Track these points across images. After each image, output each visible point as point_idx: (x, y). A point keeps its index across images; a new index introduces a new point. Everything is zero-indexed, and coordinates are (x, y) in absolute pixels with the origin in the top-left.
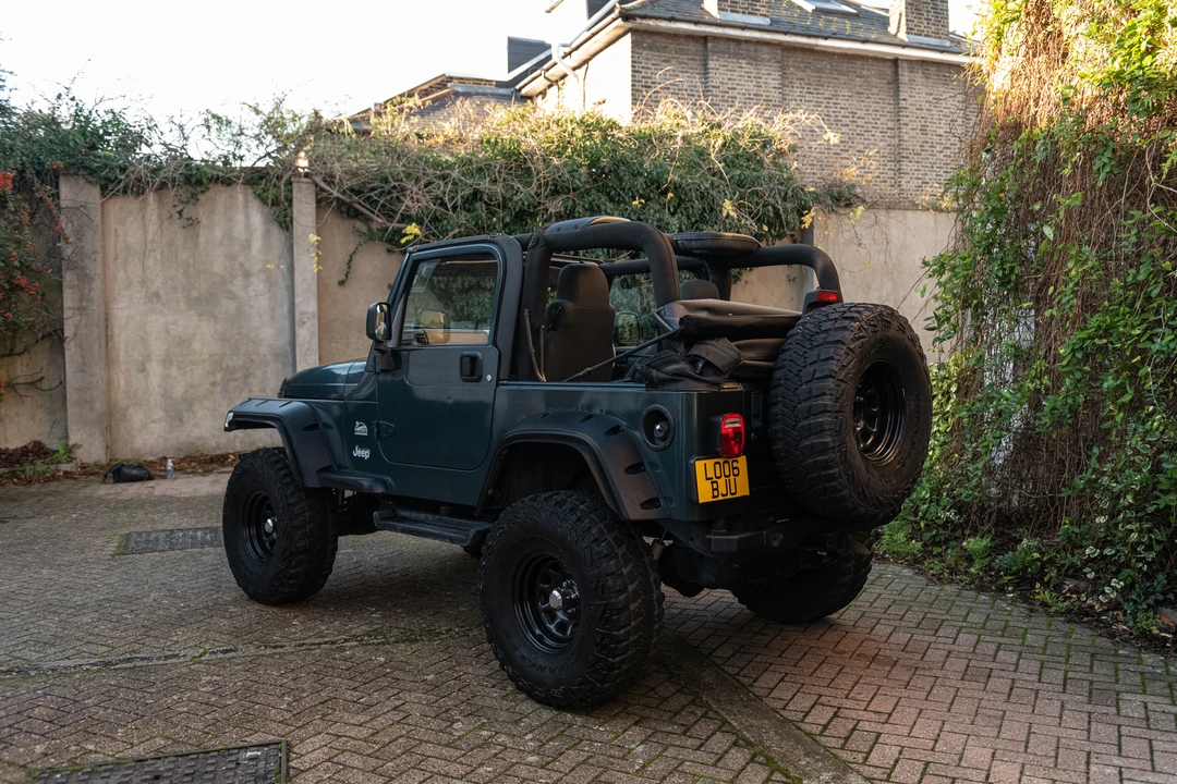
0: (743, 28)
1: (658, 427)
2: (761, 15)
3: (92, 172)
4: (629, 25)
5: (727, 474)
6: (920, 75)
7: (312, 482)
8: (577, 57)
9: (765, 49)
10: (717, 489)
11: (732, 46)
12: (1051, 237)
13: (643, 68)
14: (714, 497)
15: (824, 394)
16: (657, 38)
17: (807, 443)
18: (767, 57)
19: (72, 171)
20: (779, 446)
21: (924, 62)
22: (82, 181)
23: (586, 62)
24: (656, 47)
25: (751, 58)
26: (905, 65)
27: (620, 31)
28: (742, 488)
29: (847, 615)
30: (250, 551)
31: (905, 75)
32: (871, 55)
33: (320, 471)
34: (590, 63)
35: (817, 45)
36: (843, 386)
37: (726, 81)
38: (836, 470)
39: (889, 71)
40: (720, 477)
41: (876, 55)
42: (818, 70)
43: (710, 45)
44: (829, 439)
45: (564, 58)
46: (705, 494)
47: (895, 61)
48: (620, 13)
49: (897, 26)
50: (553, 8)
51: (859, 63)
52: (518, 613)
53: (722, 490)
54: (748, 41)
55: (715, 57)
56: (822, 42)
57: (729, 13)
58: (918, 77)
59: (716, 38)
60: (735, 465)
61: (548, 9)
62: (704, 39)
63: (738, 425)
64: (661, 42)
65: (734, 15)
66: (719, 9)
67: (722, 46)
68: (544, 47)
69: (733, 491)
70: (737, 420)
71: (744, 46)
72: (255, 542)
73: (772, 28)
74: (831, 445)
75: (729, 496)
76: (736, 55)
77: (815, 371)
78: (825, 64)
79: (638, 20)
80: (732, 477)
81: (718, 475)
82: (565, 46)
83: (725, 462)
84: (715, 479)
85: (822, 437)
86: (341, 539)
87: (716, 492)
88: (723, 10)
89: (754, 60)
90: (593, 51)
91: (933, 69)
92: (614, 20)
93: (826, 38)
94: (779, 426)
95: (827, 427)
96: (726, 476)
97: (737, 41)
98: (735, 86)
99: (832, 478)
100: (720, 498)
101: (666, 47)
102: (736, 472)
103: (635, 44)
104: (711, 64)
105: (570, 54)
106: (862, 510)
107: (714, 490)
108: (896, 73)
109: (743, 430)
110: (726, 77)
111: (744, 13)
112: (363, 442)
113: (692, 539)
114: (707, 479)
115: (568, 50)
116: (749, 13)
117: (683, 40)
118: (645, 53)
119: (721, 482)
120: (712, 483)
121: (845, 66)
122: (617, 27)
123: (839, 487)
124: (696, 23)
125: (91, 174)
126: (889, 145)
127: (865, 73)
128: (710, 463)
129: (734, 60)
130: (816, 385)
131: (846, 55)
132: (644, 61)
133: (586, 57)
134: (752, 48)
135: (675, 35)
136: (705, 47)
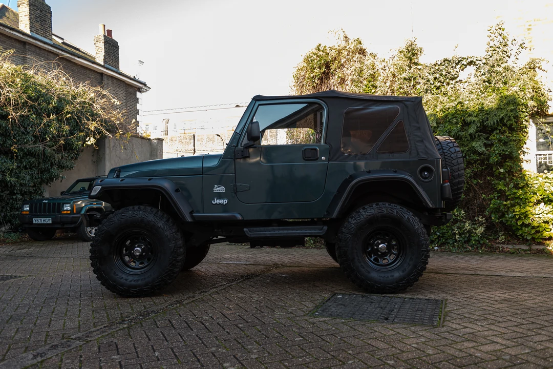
2: (49, 39)
6: (111, 82)
9: (52, 55)
11: (38, 50)
21: (112, 77)
26: (105, 76)
31: (105, 81)
32: (93, 69)
39: (99, 77)
41: (95, 69)
43: (27, 46)
47: (102, 74)
49: (100, 60)
51: (88, 71)
54: (44, 50)
55: (30, 53)
57: (35, 34)
59: (30, 44)
62: (24, 43)
65: (38, 35)
66: (30, 30)
67: (33, 49)
71: (43, 51)
73: (56, 46)
76: (39, 55)
78: (74, 68)
88: (32, 31)
89: (47, 59)
91: (115, 81)
93: (78, 58)
97: (40, 48)
101: (5, 42)
104: (27, 56)
108: (102, 80)
111: (42, 36)
116: (44, 37)
117: (13, 41)
121: (83, 71)
127: (90, 76)
129: (39, 57)
131: (83, 66)
134: (46, 53)
135: (10, 37)
136: (25, 48)
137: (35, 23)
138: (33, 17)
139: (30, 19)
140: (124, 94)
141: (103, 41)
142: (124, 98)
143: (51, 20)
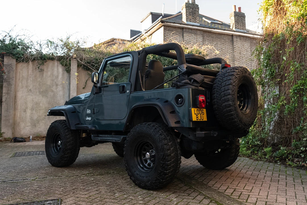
0: (193, 26)
1: (180, 100)
2: (197, 23)
3: (14, 55)
4: (163, 24)
5: (201, 113)
6: (239, 39)
7: (73, 128)
8: (149, 33)
9: (199, 31)
10: (198, 117)
11: (190, 30)
12: (286, 60)
13: (166, 35)
14: (197, 120)
15: (229, 89)
16: (170, 28)
17: (224, 104)
18: (199, 33)
19: (8, 55)
20: (215, 106)
21: (240, 36)
22: (11, 58)
23: (151, 34)
24: (170, 30)
25: (195, 34)
26: (235, 36)
27: (160, 26)
28: (205, 119)
29: (232, 167)
30: (53, 151)
31: (235, 39)
32: (226, 34)
33: (75, 125)
34: (152, 35)
35: (212, 31)
36: (234, 87)
37: (188, 39)
38: (233, 112)
39: (231, 38)
40: (198, 114)
41: (227, 34)
42: (212, 37)
43: (184, 30)
44: (231, 103)
45: (145, 33)
46: (194, 118)
47: (232, 36)
48: (161, 21)
49: (233, 27)
50: (143, 21)
51: (223, 36)
52: (136, 159)
53: (199, 118)
54: (194, 29)
55: (186, 33)
56: (213, 30)
57: (189, 22)
58: (238, 39)
59: (186, 28)
60: (203, 111)
61: (141, 21)
62: (183, 28)
63: (203, 99)
64: (171, 29)
65: (190, 22)
66: (186, 21)
67: (187, 30)
68: (140, 32)
69: (202, 119)
70: (203, 97)
71: (193, 30)
72: (55, 148)
73: (200, 26)
74: (232, 105)
75: (201, 120)
76: (191, 33)
77: (226, 83)
78: (214, 36)
79: (165, 23)
80: (202, 115)
81: (198, 113)
82: (146, 30)
83: (200, 110)
84: (197, 114)
85: (229, 102)
86: (80, 148)
87: (197, 118)
88: (187, 21)
89: (196, 34)
90: (153, 31)
91: (242, 38)
92: (159, 23)
93: (214, 29)
94: (215, 100)
95: (230, 99)
96: (200, 114)
97: (191, 29)
98: (191, 41)
99: (232, 115)
100: (199, 120)
101: (173, 30)
102: (203, 113)
103: (164, 29)
104: (184, 35)
105: (147, 32)
106: (240, 126)
107: (197, 117)
108: (233, 39)
109: (205, 100)
110: (188, 38)
111: (193, 22)
112: (89, 115)
113: (189, 136)
114: (195, 114)
115: (146, 31)
116: (194, 22)
117: (177, 28)
118: (167, 31)
119: (199, 115)
120: (196, 115)
121: (219, 36)
122: (160, 25)
123: (234, 118)
124: (181, 24)
125: (13, 56)
126: (231, 57)
127: (224, 38)
128: (196, 109)
129: (191, 34)
130: (226, 88)
131: (220, 33)
132: (167, 34)
133: (151, 33)
134: (195, 31)
135: (175, 27)
136: (183, 30)
137: (189, 16)
138: (188, 13)
139: (186, 15)
140: (249, 45)
141: (234, 15)
142: (250, 47)
143: (199, 12)
